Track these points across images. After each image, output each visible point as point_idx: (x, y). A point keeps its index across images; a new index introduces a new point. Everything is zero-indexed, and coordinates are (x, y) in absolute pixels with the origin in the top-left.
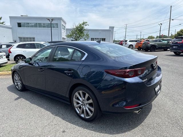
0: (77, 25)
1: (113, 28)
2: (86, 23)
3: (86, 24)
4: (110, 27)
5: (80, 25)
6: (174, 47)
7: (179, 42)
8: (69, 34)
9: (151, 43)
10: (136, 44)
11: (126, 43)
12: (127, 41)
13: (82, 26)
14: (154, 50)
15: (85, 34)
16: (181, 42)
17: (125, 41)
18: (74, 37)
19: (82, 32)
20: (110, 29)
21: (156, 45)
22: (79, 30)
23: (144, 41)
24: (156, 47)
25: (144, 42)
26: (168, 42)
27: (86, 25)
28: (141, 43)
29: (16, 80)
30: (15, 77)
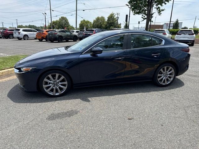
7: (91, 34)
9: (58, 34)
10: (37, 34)
11: (19, 33)
12: (19, 30)
14: (61, 41)
17: (16, 29)
21: (63, 35)
24: (62, 38)
26: (71, 34)
28: (44, 33)
29: (48, 83)
30: (46, 80)
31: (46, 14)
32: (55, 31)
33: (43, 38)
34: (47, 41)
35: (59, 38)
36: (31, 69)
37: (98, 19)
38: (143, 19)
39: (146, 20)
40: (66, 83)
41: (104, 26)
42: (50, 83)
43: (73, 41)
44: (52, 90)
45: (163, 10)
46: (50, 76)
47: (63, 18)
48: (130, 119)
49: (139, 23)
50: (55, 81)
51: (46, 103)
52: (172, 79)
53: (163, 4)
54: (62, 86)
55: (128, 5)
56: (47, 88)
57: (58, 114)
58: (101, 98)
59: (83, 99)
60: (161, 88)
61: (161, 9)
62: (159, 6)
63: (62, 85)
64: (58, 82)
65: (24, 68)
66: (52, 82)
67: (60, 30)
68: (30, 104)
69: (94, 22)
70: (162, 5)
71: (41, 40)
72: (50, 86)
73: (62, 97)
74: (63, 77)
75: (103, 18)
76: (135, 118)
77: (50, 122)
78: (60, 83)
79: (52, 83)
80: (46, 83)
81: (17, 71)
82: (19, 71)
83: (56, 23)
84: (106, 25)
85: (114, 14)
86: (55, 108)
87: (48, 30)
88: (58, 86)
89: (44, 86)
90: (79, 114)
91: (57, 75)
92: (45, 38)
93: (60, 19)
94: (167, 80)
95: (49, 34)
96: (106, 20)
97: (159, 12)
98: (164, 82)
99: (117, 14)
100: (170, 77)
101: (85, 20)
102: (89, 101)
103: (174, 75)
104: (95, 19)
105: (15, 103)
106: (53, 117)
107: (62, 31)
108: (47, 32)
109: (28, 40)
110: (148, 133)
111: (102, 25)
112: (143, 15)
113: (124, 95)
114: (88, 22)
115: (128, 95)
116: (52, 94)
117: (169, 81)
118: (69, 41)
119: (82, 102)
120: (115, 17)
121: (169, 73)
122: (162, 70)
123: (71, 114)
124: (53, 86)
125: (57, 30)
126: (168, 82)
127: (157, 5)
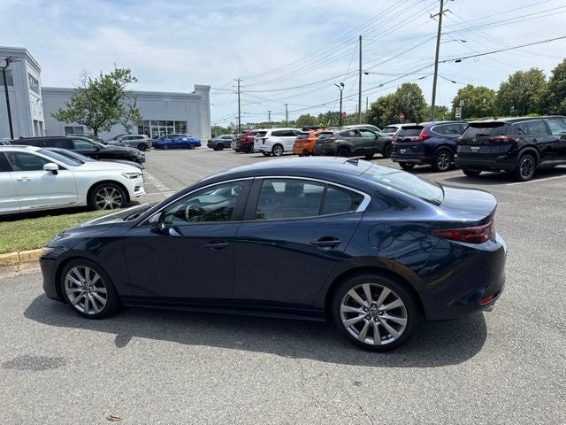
0: (93, 80)
1: (207, 89)
2: (128, 72)
3: (128, 75)
4: (197, 87)
5: (107, 81)
6: (403, 151)
7: (412, 138)
8: (66, 109)
9: (337, 141)
10: (296, 142)
11: (264, 140)
12: (265, 133)
13: (114, 82)
15: (128, 109)
16: (417, 138)
17: (259, 132)
18: (85, 120)
19: (115, 104)
20: (198, 93)
22: (103, 96)
23: (317, 135)
24: (350, 151)
25: (317, 139)
26: (377, 137)
27: (128, 81)
28: (310, 139)
29: (75, 285)
30: (69, 277)
31: (343, 85)
32: (332, 133)
35: (338, 150)
37: (517, 79)
40: (105, 290)
41: (536, 98)
44: (82, 301)
47: (407, 87)
54: (99, 297)
63: (98, 293)
66: (81, 284)
69: (501, 88)
72: (79, 293)
74: (97, 277)
75: (536, 75)
78: (95, 289)
79: (82, 286)
83: (387, 102)
84: (546, 97)
89: (69, 290)
91: (87, 270)
93: (399, 90)
94: (383, 330)
95: (317, 141)
96: (547, 80)
98: (370, 334)
100: (393, 324)
101: (472, 87)
103: (405, 319)
104: (506, 80)
109: (282, 155)
111: (529, 95)
114: (483, 90)
116: (82, 310)
117: (393, 336)
121: (385, 307)
124: (84, 294)
125: (336, 131)
126: (388, 339)
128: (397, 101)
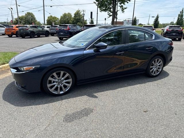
6: (62, 33)
9: (30, 29)
10: (6, 29)
14: (33, 36)
21: (35, 31)
26: (43, 29)
28: (14, 28)
29: (52, 81)
30: (50, 79)
31: (12, 9)
32: (27, 26)
33: (13, 34)
34: (17, 37)
35: (31, 33)
36: (34, 68)
37: (65, 15)
38: (109, 16)
39: (112, 17)
40: (70, 80)
41: (71, 22)
42: (54, 82)
43: (45, 36)
44: (56, 89)
45: (126, 8)
46: (55, 74)
47: (29, 14)
48: (145, 112)
49: (105, 19)
50: (60, 79)
51: (53, 104)
52: (160, 70)
53: (126, 3)
54: (66, 84)
55: (96, 3)
56: (52, 87)
57: (73, 114)
58: (106, 92)
59: (89, 96)
60: (153, 79)
61: (124, 7)
62: (122, 4)
63: (66, 82)
64: (63, 80)
65: (25, 68)
66: (56, 80)
67: (31, 25)
68: (35, 106)
69: (61, 18)
70: (124, 4)
71: (10, 36)
72: (54, 85)
73: (66, 95)
74: (67, 75)
75: (69, 14)
76: (149, 110)
77: (69, 124)
78: (65, 81)
79: (56, 82)
80: (50, 82)
81: (14, 71)
82: (16, 71)
83: (22, 18)
84: (73, 21)
85: (80, 11)
86: (67, 108)
87: (17, 25)
88: (63, 84)
89: (49, 86)
90: (94, 112)
91: (62, 73)
92: (15, 33)
93: (26, 14)
94: (157, 71)
95: (20, 30)
96: (73, 17)
97: (123, 10)
98: (155, 73)
99: (83, 11)
100: (159, 68)
101: (52, 16)
102: (96, 97)
103: (162, 66)
104: (62, 15)
105: (17, 107)
106: (69, 118)
107: (33, 27)
108: (17, 27)
110: (170, 124)
111: (69, 21)
112: (108, 12)
113: (126, 88)
114: (56, 18)
115: (129, 88)
116: (57, 93)
117: (159, 72)
118: (41, 36)
119: (90, 98)
120: (81, 14)
121: (159, 64)
122: (153, 62)
123: (86, 112)
124: (58, 85)
125: (28, 26)
127: (120, 4)
128: (26, 18)
